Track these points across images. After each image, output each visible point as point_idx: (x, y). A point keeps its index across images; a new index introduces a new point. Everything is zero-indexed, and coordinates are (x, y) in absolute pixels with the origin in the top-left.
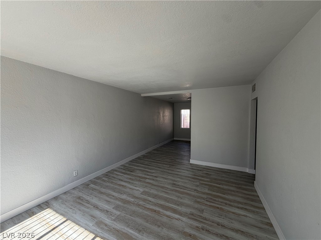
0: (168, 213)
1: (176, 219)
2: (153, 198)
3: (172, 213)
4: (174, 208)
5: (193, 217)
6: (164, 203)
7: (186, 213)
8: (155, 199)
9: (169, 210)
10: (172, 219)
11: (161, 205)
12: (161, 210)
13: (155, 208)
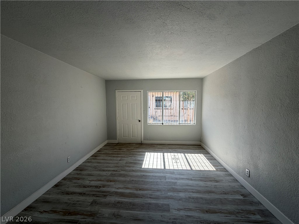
0: (128, 191)
1: (121, 188)
2: (150, 204)
3: (124, 192)
4: (123, 197)
5: (104, 194)
6: (135, 200)
7: (110, 195)
8: (147, 202)
9: (128, 193)
10: (124, 187)
11: (137, 197)
12: (135, 192)
13: (142, 192)
